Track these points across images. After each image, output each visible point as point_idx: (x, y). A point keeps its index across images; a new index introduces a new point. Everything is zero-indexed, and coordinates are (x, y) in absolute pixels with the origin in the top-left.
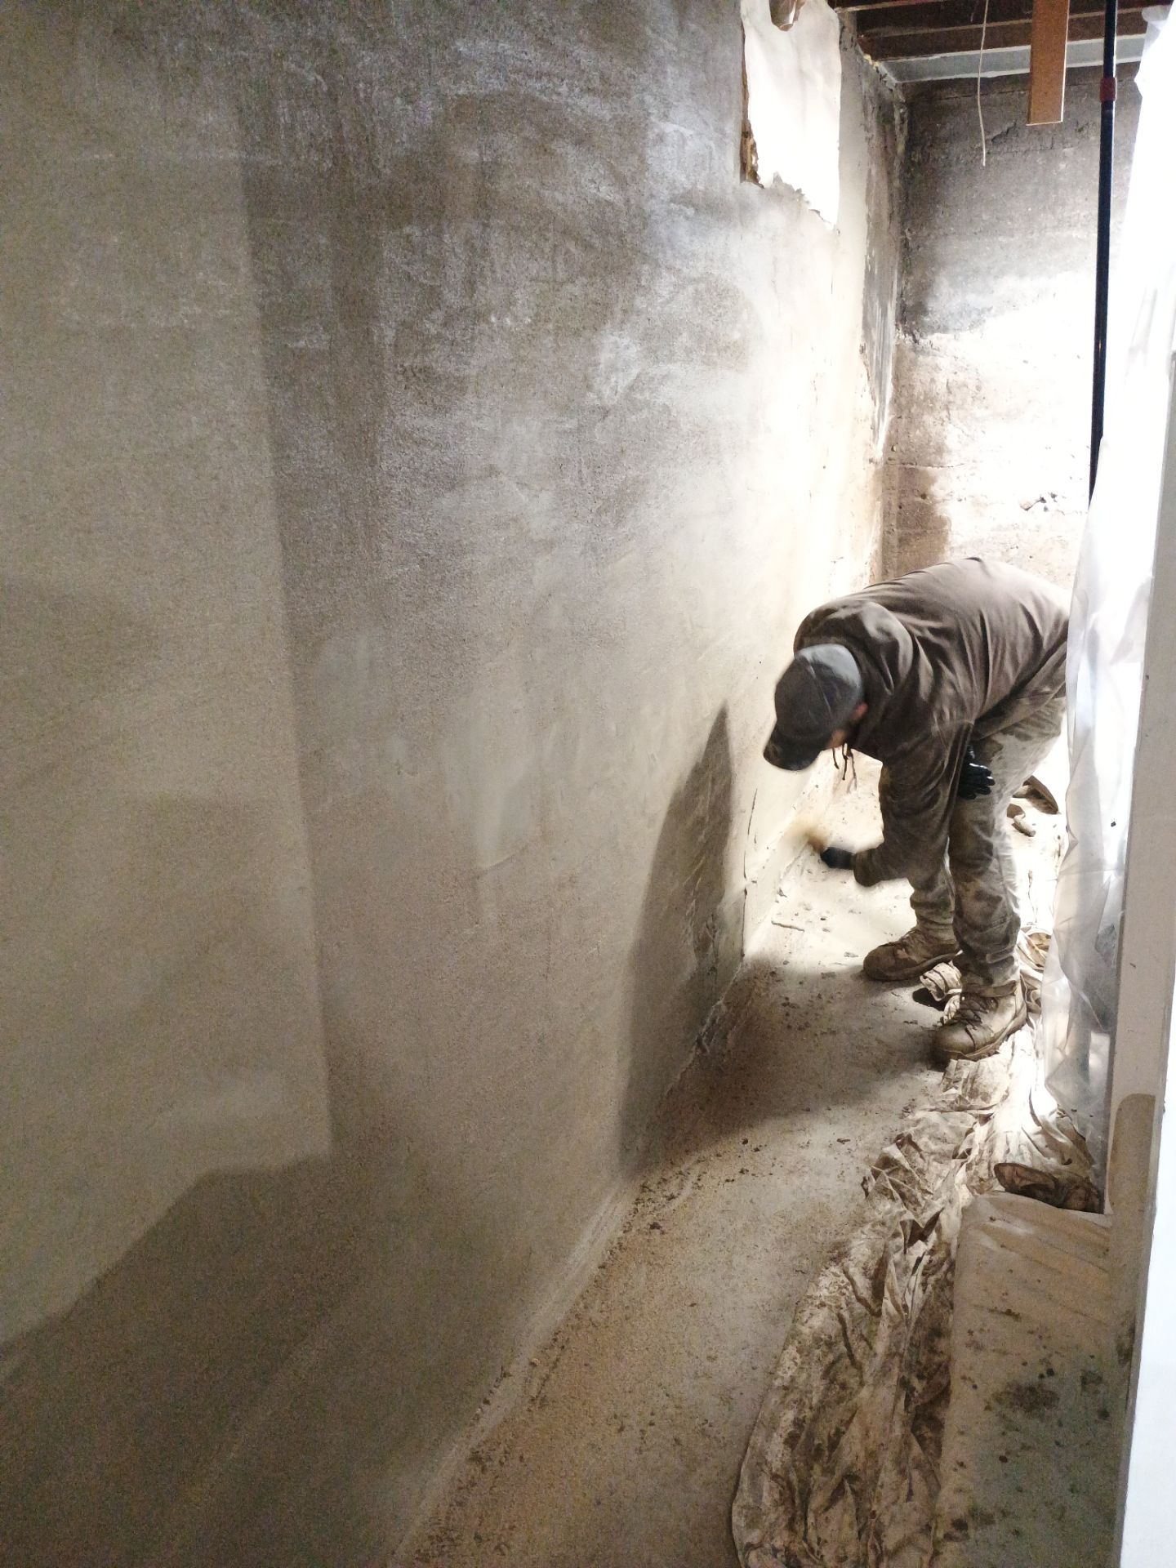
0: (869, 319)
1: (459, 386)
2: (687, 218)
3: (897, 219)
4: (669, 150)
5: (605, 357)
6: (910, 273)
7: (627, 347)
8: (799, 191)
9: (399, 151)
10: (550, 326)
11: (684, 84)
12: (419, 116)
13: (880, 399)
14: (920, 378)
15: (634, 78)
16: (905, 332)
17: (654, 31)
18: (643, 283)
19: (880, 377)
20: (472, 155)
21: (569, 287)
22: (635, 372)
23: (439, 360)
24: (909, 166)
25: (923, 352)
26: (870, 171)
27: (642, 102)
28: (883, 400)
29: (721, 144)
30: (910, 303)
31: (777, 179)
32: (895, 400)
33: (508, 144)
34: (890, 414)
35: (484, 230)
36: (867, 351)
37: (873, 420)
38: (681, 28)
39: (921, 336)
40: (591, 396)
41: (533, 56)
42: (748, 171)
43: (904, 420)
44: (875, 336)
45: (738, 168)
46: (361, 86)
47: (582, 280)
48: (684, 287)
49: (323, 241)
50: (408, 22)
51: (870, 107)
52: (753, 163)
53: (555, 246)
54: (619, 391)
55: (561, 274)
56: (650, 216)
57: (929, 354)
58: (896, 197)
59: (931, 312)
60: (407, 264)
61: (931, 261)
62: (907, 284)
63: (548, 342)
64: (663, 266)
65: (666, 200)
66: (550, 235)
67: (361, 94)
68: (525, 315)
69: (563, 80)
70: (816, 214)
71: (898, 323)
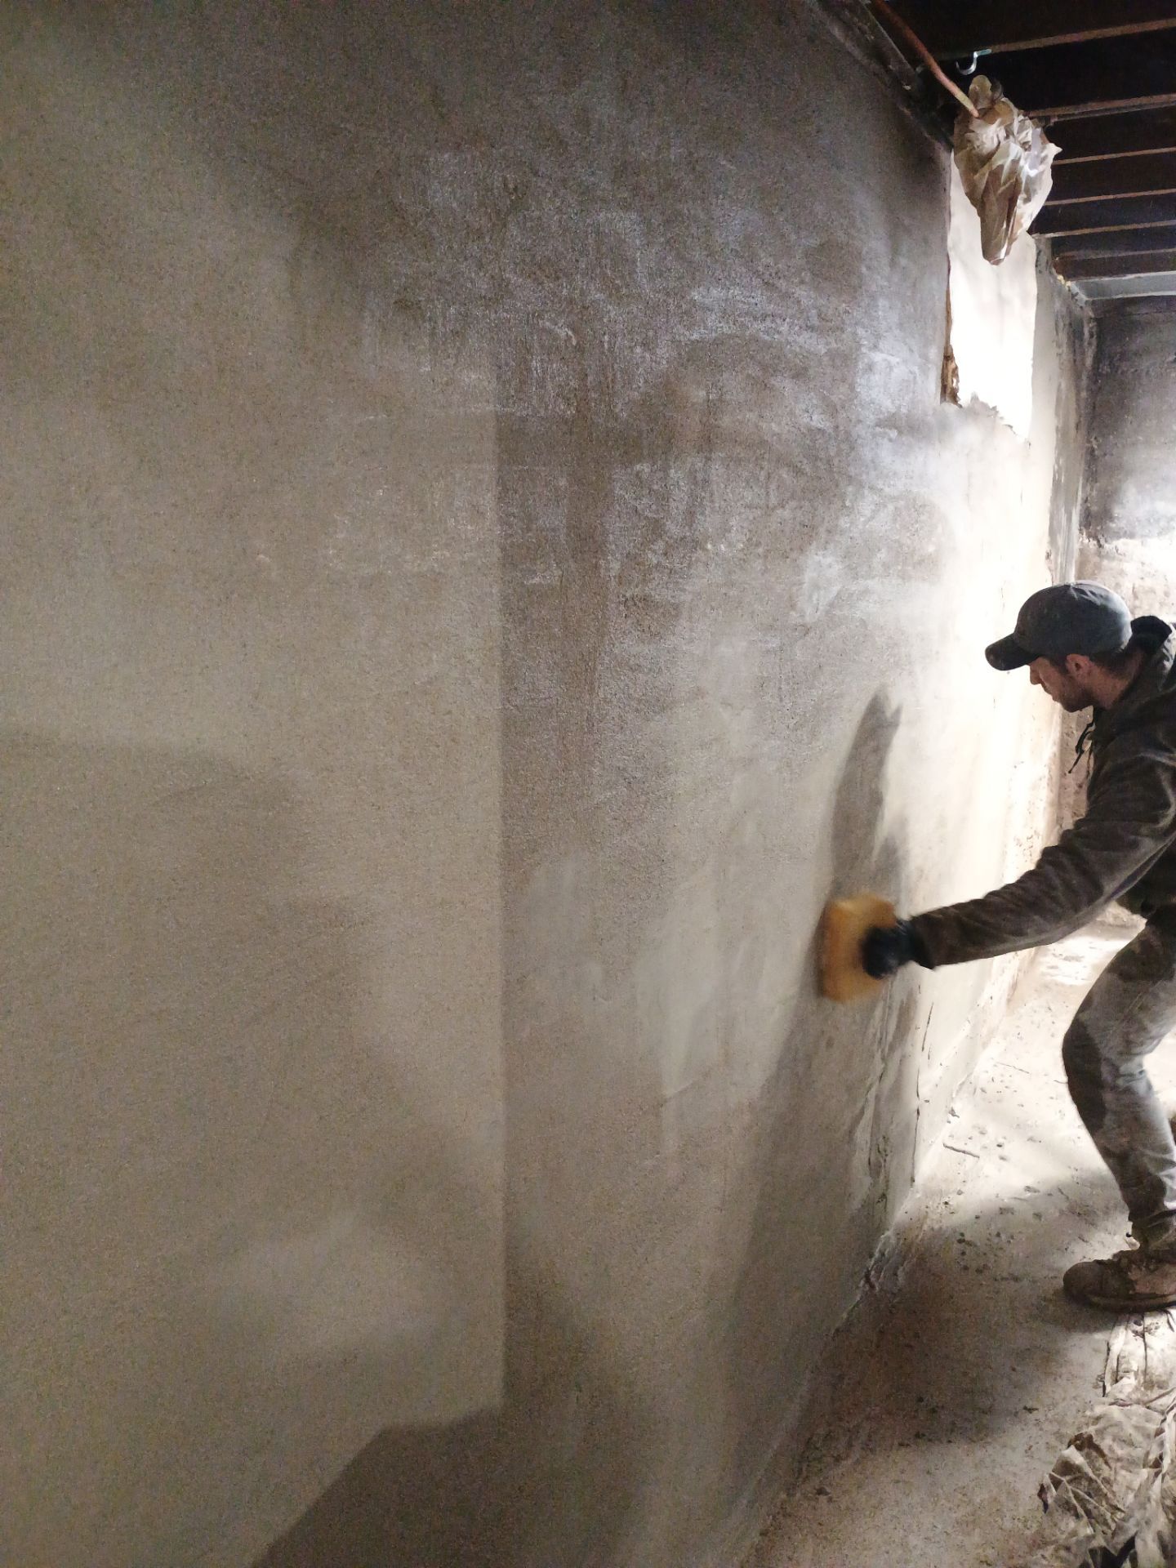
0: (1055, 525)
1: (673, 611)
2: (890, 440)
3: (1083, 431)
4: (876, 378)
5: (809, 576)
6: (1095, 481)
7: (830, 566)
8: (994, 408)
9: (636, 395)
10: (760, 550)
11: (894, 318)
12: (656, 362)
15: (849, 313)
16: (1089, 536)
17: (869, 268)
18: (848, 504)
20: (699, 395)
21: (779, 511)
22: (835, 589)
23: (658, 591)
24: (1095, 374)
25: (1108, 556)
26: (1060, 385)
27: (855, 334)
29: (924, 371)
30: (1094, 508)
31: (975, 398)
33: (733, 384)
35: (706, 462)
36: (1052, 557)
38: (893, 264)
39: (1106, 541)
40: (793, 613)
41: (759, 297)
42: (949, 392)
44: (1060, 541)
45: (940, 390)
46: (606, 338)
47: (793, 504)
48: (885, 506)
49: (563, 482)
50: (651, 276)
51: (1061, 325)
52: (954, 385)
53: (769, 474)
54: (821, 608)
55: (773, 501)
56: (856, 440)
57: (1114, 558)
58: (1082, 404)
59: (1118, 518)
60: (636, 499)
61: (1118, 470)
62: (1092, 490)
63: (758, 565)
64: (867, 487)
65: (872, 424)
66: (765, 464)
67: (606, 345)
68: (738, 541)
69: (784, 320)
70: (1009, 429)
71: (1082, 528)
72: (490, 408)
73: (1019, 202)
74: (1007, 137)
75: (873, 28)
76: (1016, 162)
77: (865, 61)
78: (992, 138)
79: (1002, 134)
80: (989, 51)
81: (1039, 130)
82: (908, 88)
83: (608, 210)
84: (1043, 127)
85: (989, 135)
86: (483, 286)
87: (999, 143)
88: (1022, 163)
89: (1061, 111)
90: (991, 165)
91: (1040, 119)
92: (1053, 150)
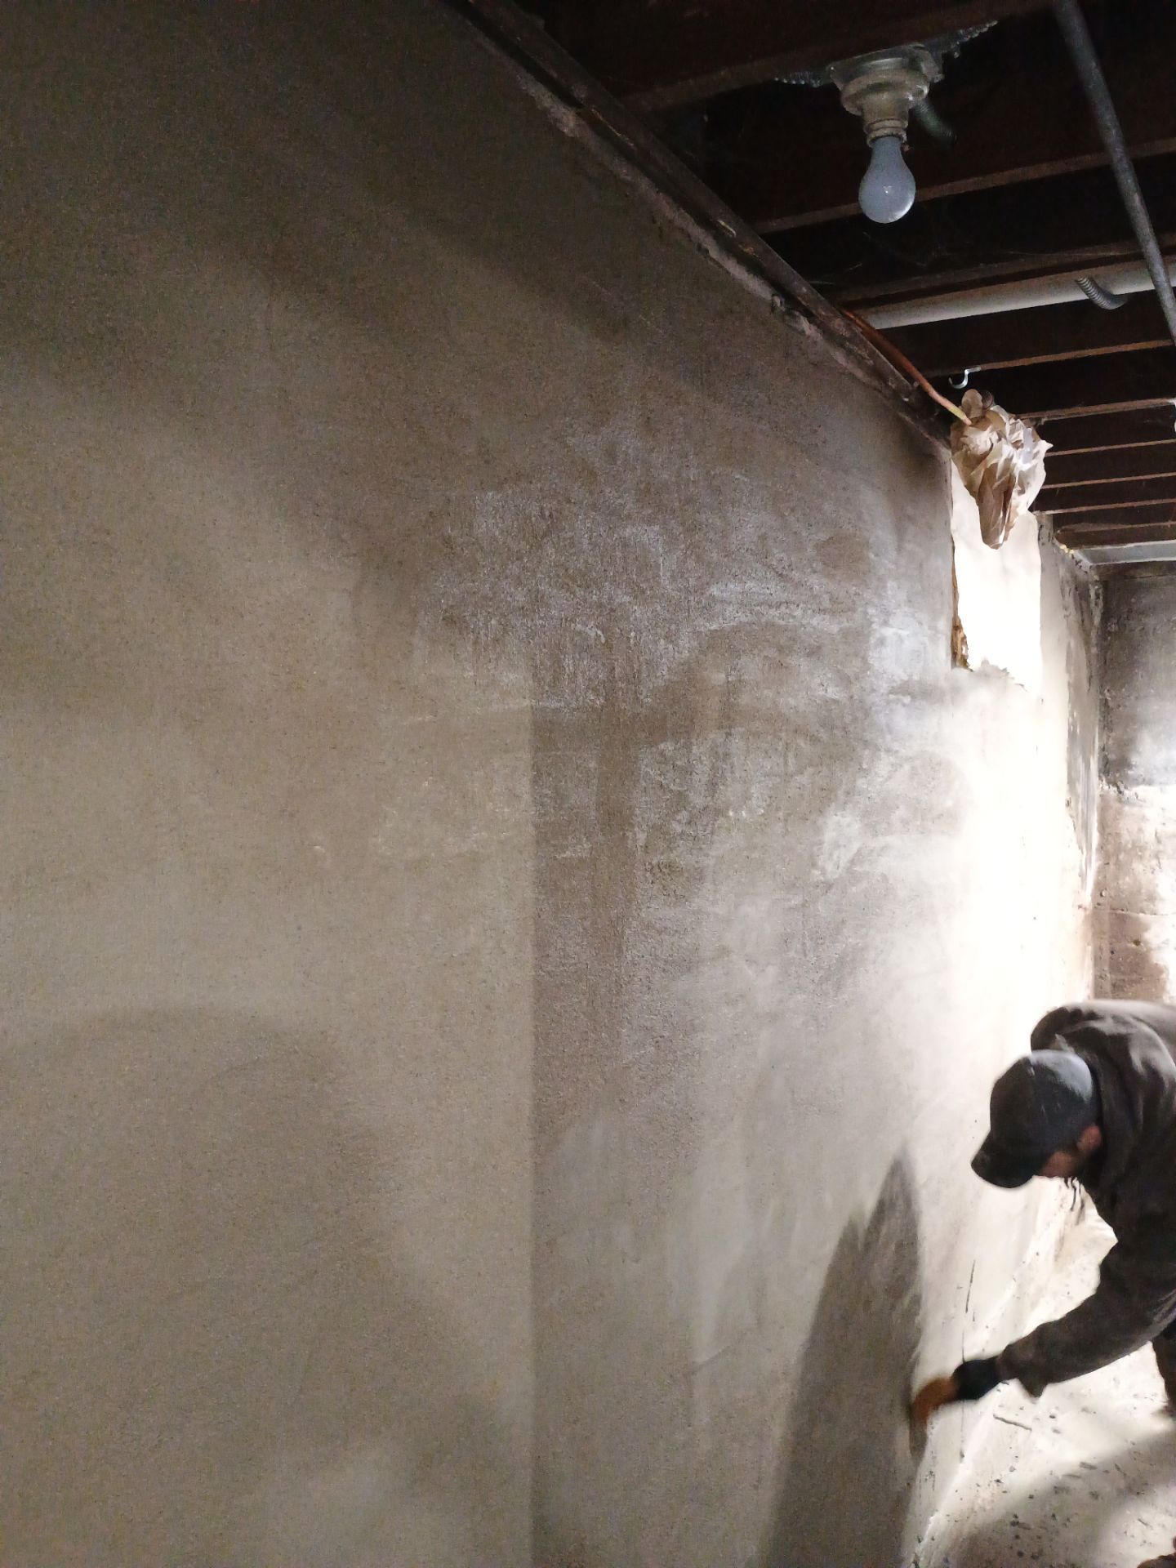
0: (1073, 774)
1: (699, 875)
2: (904, 705)
3: (1095, 681)
4: (888, 651)
5: (829, 836)
6: (1111, 730)
7: (849, 825)
8: (1005, 670)
9: (661, 683)
10: (781, 814)
11: (902, 596)
12: (678, 652)
13: (1087, 847)
14: (1127, 828)
15: (859, 594)
16: (1109, 783)
17: (877, 555)
18: (865, 766)
19: (1086, 826)
20: (719, 678)
21: (798, 778)
22: (855, 846)
23: (682, 856)
24: (1105, 633)
25: (1128, 802)
26: (1069, 644)
27: (866, 613)
28: (1089, 848)
29: (933, 639)
30: (1112, 757)
31: (985, 662)
32: (1101, 847)
33: (751, 667)
34: (1097, 861)
35: (727, 737)
36: (1072, 804)
37: (1081, 869)
38: (900, 549)
39: (1126, 788)
40: (816, 872)
41: (774, 589)
42: (958, 658)
43: (1112, 867)
44: (1080, 788)
45: (950, 657)
46: (633, 634)
47: (810, 770)
48: (901, 766)
49: (593, 765)
50: (673, 578)
51: (1067, 589)
52: (964, 652)
53: (787, 744)
54: (842, 865)
55: (792, 768)
56: (871, 708)
57: (1134, 805)
58: (1094, 662)
59: (1135, 766)
60: (660, 775)
61: (1132, 719)
62: (1108, 739)
63: (779, 827)
64: (883, 750)
65: (885, 692)
66: (783, 735)
67: (632, 641)
68: (759, 807)
69: (798, 606)
70: (1021, 687)
71: (1101, 775)
72: (527, 703)
73: (1014, 494)
74: (1000, 440)
75: (872, 355)
76: (1009, 460)
77: (866, 379)
78: (986, 442)
79: (995, 437)
80: (978, 369)
81: (1030, 429)
82: (906, 400)
83: (633, 525)
84: (1035, 426)
85: (982, 440)
86: (521, 598)
87: (992, 445)
88: (1015, 460)
89: (1049, 413)
90: (986, 465)
91: (1032, 420)
92: (1044, 446)
